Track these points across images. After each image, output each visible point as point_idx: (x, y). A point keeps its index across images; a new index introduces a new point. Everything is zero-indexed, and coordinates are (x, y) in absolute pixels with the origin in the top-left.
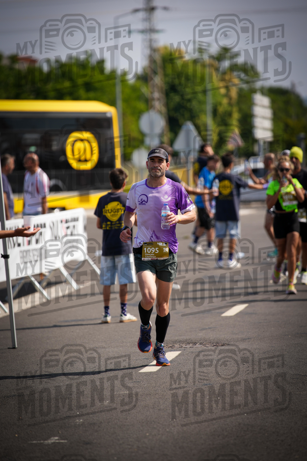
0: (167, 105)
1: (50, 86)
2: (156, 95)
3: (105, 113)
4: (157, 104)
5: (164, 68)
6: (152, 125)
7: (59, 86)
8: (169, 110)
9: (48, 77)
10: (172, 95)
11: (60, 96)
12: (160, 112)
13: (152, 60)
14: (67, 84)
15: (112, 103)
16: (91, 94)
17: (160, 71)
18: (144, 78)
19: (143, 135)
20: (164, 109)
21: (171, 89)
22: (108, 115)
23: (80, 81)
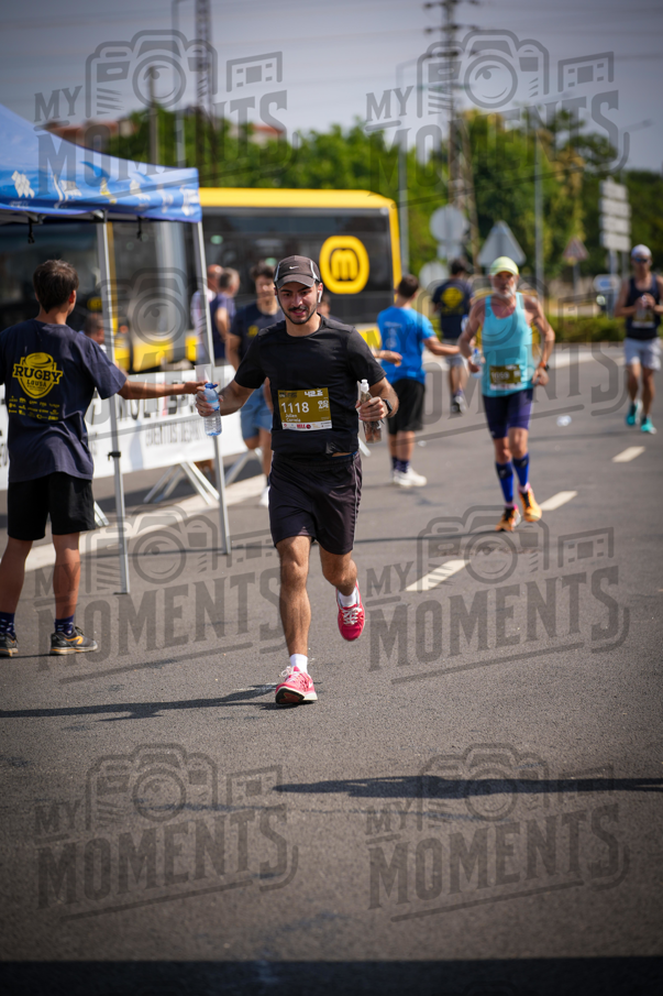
0: (476, 199)
1: (300, 168)
2: (460, 183)
3: (378, 210)
4: (462, 198)
5: (472, 142)
6: (448, 227)
7: (314, 169)
8: (478, 205)
9: (296, 156)
10: (483, 182)
11: (316, 183)
12: (465, 208)
13: (454, 129)
14: (326, 166)
15: (393, 195)
16: (364, 181)
17: (464, 145)
18: (439, 157)
19: (437, 242)
20: (471, 205)
21: (483, 173)
22: (384, 213)
23: (346, 160)
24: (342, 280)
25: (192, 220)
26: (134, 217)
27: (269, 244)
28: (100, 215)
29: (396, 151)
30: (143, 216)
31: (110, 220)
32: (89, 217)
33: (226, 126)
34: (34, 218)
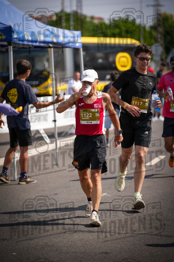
0: (164, 41)
1: (108, 31)
2: (159, 36)
3: (135, 44)
5: (164, 23)
6: (157, 50)
8: (165, 44)
9: (109, 27)
10: (167, 36)
11: (114, 36)
13: (158, 20)
14: (117, 31)
15: (138, 39)
16: (129, 35)
17: (162, 25)
18: (154, 28)
20: (163, 43)
21: (167, 33)
23: (124, 29)
24: (122, 66)
25: (79, 47)
26: (61, 46)
27: (99, 55)
28: (51, 45)
29: (139, 26)
30: (64, 46)
31: (54, 47)
32: (47, 46)
33: (85, 17)
34: (31, 46)
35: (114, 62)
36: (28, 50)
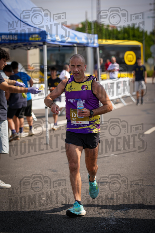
1: (120, 35)
3: (138, 45)
6: (154, 49)
9: (120, 32)
19: (152, 53)
24: (129, 61)
25: (96, 47)
26: (83, 46)
27: (113, 53)
28: (75, 45)
32: (72, 46)
34: (60, 46)
35: (123, 58)
36: (58, 48)
